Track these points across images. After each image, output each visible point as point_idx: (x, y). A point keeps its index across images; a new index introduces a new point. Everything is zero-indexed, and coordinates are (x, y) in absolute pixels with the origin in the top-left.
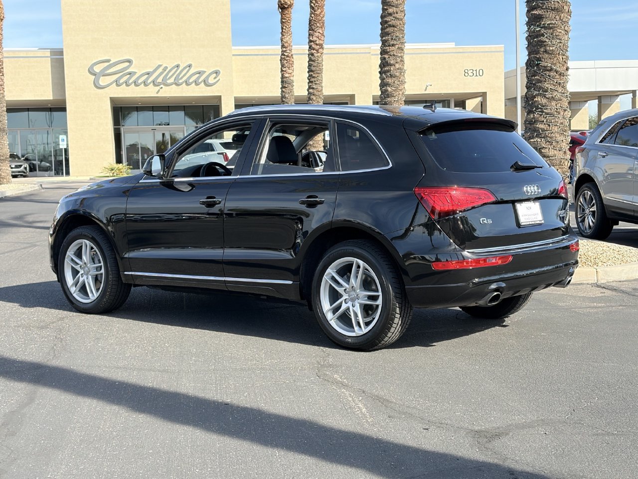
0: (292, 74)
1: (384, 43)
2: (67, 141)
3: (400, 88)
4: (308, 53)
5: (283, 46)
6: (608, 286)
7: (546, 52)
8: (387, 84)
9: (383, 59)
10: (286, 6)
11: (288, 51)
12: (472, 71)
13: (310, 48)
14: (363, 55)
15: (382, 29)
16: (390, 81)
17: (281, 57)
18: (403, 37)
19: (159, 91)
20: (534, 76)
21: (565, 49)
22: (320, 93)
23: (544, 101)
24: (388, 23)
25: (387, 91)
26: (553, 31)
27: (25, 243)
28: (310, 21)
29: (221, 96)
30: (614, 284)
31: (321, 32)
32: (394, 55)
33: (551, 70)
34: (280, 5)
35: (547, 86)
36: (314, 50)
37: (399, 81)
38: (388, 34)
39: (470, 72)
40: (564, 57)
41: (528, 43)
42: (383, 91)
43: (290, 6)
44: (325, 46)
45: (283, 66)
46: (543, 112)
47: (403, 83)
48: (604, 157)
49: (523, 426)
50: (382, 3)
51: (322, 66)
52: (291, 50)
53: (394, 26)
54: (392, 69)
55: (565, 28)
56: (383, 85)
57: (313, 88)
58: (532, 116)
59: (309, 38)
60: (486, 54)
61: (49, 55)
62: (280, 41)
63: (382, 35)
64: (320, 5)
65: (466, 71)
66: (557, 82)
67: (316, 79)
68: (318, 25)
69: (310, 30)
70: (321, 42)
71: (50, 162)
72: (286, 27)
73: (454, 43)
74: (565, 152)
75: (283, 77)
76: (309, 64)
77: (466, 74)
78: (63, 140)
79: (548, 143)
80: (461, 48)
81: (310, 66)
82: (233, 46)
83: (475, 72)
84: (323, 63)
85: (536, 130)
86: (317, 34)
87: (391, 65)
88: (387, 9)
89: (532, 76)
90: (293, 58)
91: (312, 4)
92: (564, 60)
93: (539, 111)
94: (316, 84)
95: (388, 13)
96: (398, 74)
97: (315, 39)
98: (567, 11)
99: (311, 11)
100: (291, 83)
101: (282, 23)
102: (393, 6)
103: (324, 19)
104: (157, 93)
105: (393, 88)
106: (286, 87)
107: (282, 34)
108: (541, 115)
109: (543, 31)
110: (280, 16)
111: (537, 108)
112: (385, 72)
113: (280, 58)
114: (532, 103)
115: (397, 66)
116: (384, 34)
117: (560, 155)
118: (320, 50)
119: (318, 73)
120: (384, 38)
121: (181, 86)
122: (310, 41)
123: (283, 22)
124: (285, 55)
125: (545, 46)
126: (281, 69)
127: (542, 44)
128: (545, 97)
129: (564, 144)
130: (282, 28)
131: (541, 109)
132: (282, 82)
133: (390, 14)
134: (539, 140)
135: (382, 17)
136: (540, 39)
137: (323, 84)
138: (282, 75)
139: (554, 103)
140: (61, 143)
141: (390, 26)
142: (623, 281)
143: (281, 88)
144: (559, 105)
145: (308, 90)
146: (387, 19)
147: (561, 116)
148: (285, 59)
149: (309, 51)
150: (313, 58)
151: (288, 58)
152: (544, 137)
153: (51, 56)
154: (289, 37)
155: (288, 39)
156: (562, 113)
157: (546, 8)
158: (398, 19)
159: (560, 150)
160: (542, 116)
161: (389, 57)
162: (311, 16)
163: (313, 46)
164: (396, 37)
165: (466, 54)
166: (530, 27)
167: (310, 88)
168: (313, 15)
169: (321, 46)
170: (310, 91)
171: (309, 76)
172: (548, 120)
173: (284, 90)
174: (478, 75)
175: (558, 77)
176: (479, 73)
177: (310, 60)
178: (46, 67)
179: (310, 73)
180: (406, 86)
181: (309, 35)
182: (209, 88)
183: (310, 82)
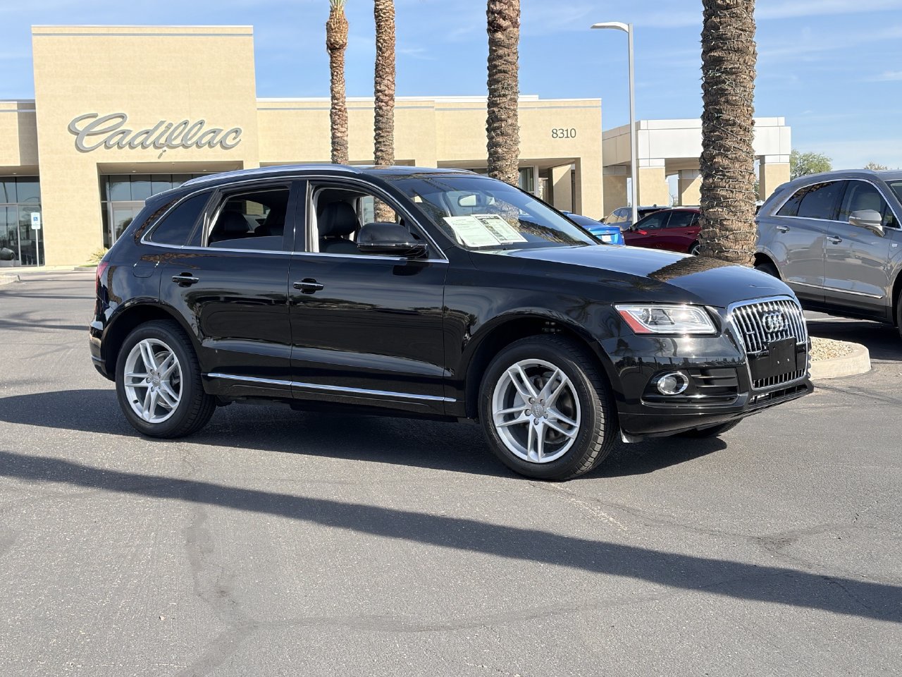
0: (346, 134)
1: (492, 92)
2: (41, 221)
3: (513, 150)
4: (375, 106)
5: (333, 98)
6: (818, 384)
7: (727, 102)
8: (498, 145)
9: (491, 113)
10: (338, 47)
11: (341, 104)
12: (561, 131)
13: (377, 99)
14: (425, 109)
15: (490, 76)
16: (500, 139)
17: (331, 112)
18: (517, 86)
19: (161, 154)
20: (714, 131)
21: (750, 98)
22: (390, 157)
23: (726, 162)
24: (498, 68)
25: (496, 152)
26: (737, 76)
27: (55, 345)
28: (377, 65)
29: (242, 162)
30: (824, 382)
31: (391, 80)
32: (506, 108)
33: (734, 124)
34: (329, 45)
35: (730, 143)
36: (382, 102)
37: (512, 140)
38: (498, 82)
39: (559, 132)
40: (749, 109)
41: (705, 91)
42: (492, 152)
43: (342, 46)
44: (396, 98)
45: (333, 122)
46: (725, 175)
47: (516, 143)
48: (784, 232)
49: (810, 532)
50: (489, 43)
51: (393, 122)
52: (343, 103)
53: (505, 72)
54: (503, 125)
55: (749, 73)
56: (492, 145)
57: (381, 151)
58: (711, 180)
59: (375, 87)
60: (579, 109)
61: (16, 109)
62: (330, 91)
63: (490, 83)
64: (390, 45)
65: (555, 131)
66: (741, 139)
67: (384, 139)
68: (387, 70)
69: (376, 77)
70: (391, 92)
71: (15, 249)
72: (337, 73)
73: (537, 96)
74: (751, 225)
75: (334, 137)
76: (376, 119)
77: (555, 135)
78: (36, 219)
79: (731, 213)
80: (547, 102)
81: (377, 122)
82: (258, 96)
83: (565, 133)
84: (394, 119)
85: (716, 198)
86: (386, 82)
87: (502, 120)
88: (496, 51)
89: (711, 132)
90: (346, 112)
91: (380, 44)
92: (749, 112)
93: (720, 175)
94: (385, 145)
95: (497, 55)
96: (510, 132)
97: (383, 88)
98: (752, 52)
99: (377, 52)
100: (344, 145)
101: (332, 67)
102: (504, 46)
103: (395, 62)
104: (159, 158)
105: (505, 150)
106: (337, 150)
107: (332, 82)
108: (722, 179)
109: (724, 76)
110: (330, 59)
111: (717, 171)
112: (495, 129)
113: (329, 113)
114: (711, 165)
115: (510, 121)
116: (492, 81)
117: (744, 228)
118: (390, 102)
119: (388, 132)
120: (493, 87)
121: (190, 149)
122: (377, 91)
123: (334, 67)
124: (336, 109)
125: (726, 95)
126: (332, 127)
127: (722, 92)
128: (727, 157)
129: (750, 215)
130: (332, 75)
131: (723, 171)
132: (333, 143)
133: (500, 57)
134: (720, 210)
135: (490, 60)
136: (720, 86)
137: (394, 146)
138: (333, 134)
139: (737, 165)
140: (33, 222)
141: (500, 71)
142: (834, 379)
143: (332, 151)
144: (744, 167)
145: (375, 153)
146: (496, 63)
147: (746, 181)
148: (337, 115)
149: (375, 103)
150: (381, 112)
151: (340, 113)
152: (726, 207)
153: (19, 109)
154: (341, 86)
155: (340, 88)
156: (747, 177)
157: (728, 50)
158: (510, 62)
159: (745, 223)
160: (724, 180)
161: (499, 111)
162: (378, 59)
163: (381, 97)
164: (509, 85)
165: (554, 110)
166: (708, 71)
167: (377, 150)
168: (380, 58)
169: (391, 97)
170: (378, 154)
171: (376, 135)
172: (731, 186)
173: (335, 153)
174: (569, 135)
175: (742, 133)
176: (570, 134)
177: (378, 115)
178: (11, 124)
179: (377, 132)
180: (520, 146)
181: (376, 83)
182: (226, 151)
183: (378, 143)
